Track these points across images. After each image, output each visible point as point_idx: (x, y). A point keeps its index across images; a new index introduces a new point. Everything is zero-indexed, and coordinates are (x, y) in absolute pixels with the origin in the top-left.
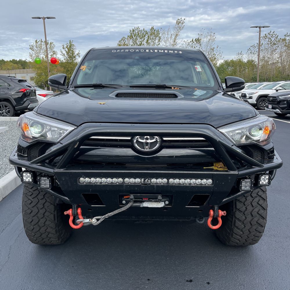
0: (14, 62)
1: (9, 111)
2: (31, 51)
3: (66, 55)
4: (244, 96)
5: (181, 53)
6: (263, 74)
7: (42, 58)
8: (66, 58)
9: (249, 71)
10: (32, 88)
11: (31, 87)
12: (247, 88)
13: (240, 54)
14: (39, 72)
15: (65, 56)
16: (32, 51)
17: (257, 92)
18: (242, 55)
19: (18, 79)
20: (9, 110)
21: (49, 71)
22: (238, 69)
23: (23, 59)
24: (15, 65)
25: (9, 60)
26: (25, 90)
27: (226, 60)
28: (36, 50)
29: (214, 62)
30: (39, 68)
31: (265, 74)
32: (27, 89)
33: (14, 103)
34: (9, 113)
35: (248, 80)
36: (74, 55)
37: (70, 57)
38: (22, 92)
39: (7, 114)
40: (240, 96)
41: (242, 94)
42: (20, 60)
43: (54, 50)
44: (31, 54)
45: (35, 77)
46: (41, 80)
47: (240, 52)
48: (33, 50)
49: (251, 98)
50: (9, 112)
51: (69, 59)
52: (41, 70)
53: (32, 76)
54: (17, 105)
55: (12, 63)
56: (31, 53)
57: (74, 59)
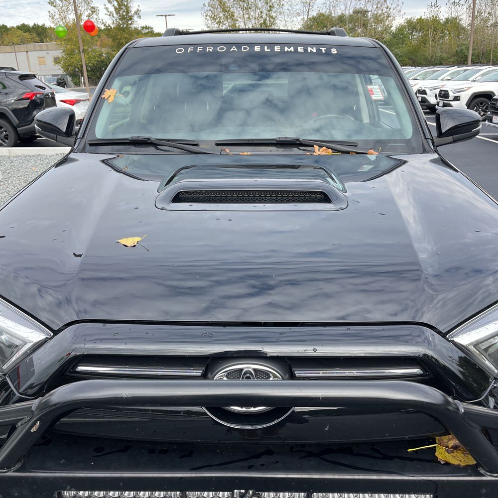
0: (24, 28)
1: (7, 135)
2: (53, 7)
3: (115, 15)
4: (444, 95)
5: (336, 52)
6: (477, 44)
7: (71, 20)
8: (116, 20)
9: (450, 39)
10: (47, 91)
11: (45, 88)
12: (449, 78)
13: (433, 7)
14: (69, 47)
15: (113, 17)
16: (54, 9)
17: (469, 88)
18: (437, 8)
19: (18, 74)
20: (6, 133)
21: (81, 51)
22: (430, 36)
23: (40, 24)
24: (26, 34)
25: (15, 26)
26: (34, 94)
27: (409, 18)
28: (61, 5)
29: (387, 23)
30: (69, 40)
31: (481, 46)
32: (37, 94)
33: (15, 120)
34: (7, 139)
35: (449, 56)
36: (130, 15)
37: (122, 18)
38: (28, 99)
39: (4, 141)
40: (436, 95)
41: (440, 90)
42: (35, 25)
43: (93, 5)
44: (52, 14)
45: (63, 56)
46: (73, 62)
47: (434, 2)
48: (55, 6)
49: (457, 99)
50: (6, 137)
51: (120, 22)
52: (72, 44)
53: (56, 56)
54: (20, 123)
55: (20, 32)
56: (52, 12)
57: (130, 22)
